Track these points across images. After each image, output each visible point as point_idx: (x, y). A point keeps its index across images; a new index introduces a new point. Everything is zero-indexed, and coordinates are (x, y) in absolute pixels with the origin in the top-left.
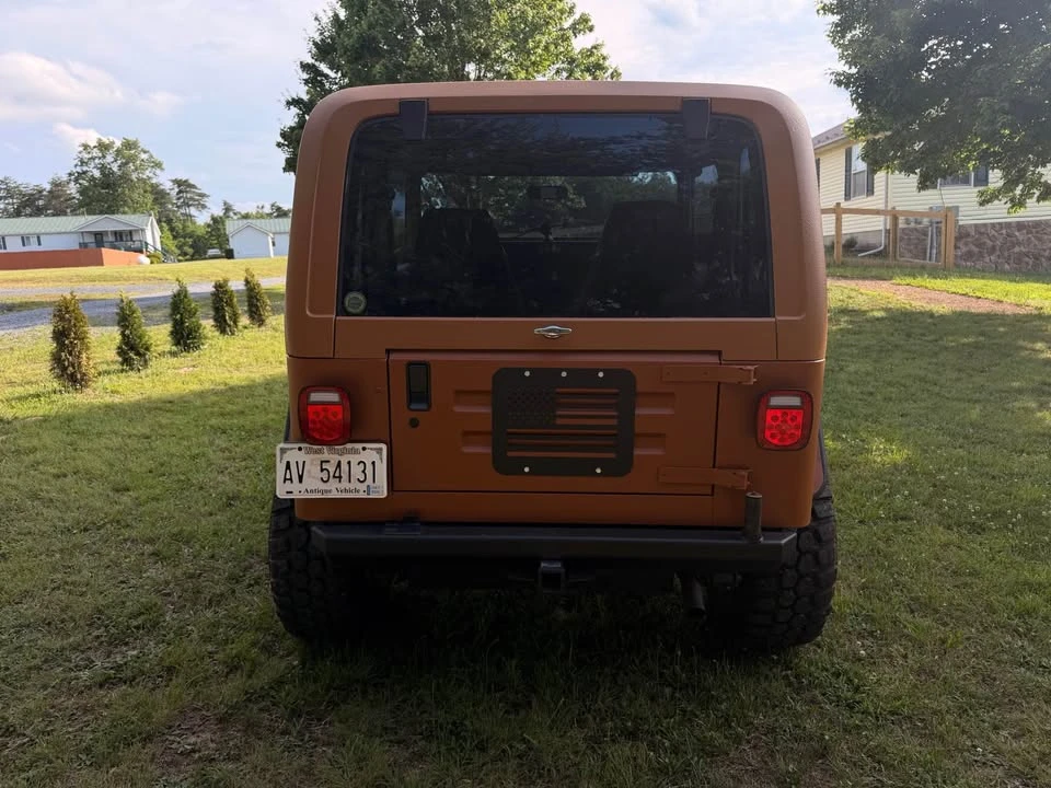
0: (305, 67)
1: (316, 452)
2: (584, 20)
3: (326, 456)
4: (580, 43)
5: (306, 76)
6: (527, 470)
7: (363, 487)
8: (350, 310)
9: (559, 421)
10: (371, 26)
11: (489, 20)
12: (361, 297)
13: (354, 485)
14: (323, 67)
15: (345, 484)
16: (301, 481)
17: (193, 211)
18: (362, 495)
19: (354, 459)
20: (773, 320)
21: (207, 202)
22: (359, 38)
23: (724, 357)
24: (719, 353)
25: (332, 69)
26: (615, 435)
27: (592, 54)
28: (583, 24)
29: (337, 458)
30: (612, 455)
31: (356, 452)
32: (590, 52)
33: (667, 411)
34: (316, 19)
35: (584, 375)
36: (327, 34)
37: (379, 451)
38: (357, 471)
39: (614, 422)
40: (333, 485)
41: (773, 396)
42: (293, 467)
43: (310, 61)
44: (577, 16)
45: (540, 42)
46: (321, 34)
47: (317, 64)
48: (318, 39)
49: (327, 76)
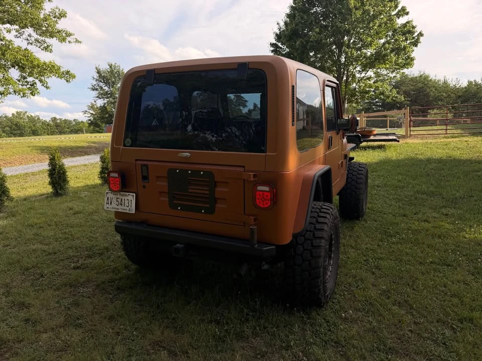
0: (272, 45)
1: (116, 195)
2: (403, 9)
3: (118, 196)
4: (401, 21)
5: (272, 49)
6: (179, 208)
7: (128, 208)
8: (127, 145)
9: (190, 190)
10: (296, 25)
11: (351, 16)
12: (130, 141)
13: (126, 208)
14: (279, 44)
15: (123, 207)
16: (111, 204)
17: (241, 108)
18: (128, 212)
19: (126, 198)
20: (265, 154)
21: (248, 104)
22: (291, 31)
23: (246, 169)
24: (244, 167)
25: (282, 45)
26: (208, 197)
27: (406, 26)
28: (404, 12)
29: (122, 197)
30: (208, 206)
31: (126, 195)
32: (405, 25)
33: (226, 190)
34: (278, 24)
35: (196, 173)
36: (282, 30)
37: (133, 196)
38: (126, 202)
39: (208, 192)
40: (120, 207)
41: (259, 186)
42: (109, 198)
43: (274, 42)
44: (399, 8)
45: (376, 23)
46: (279, 30)
47: (277, 43)
48: (278, 32)
49: (281, 48)
